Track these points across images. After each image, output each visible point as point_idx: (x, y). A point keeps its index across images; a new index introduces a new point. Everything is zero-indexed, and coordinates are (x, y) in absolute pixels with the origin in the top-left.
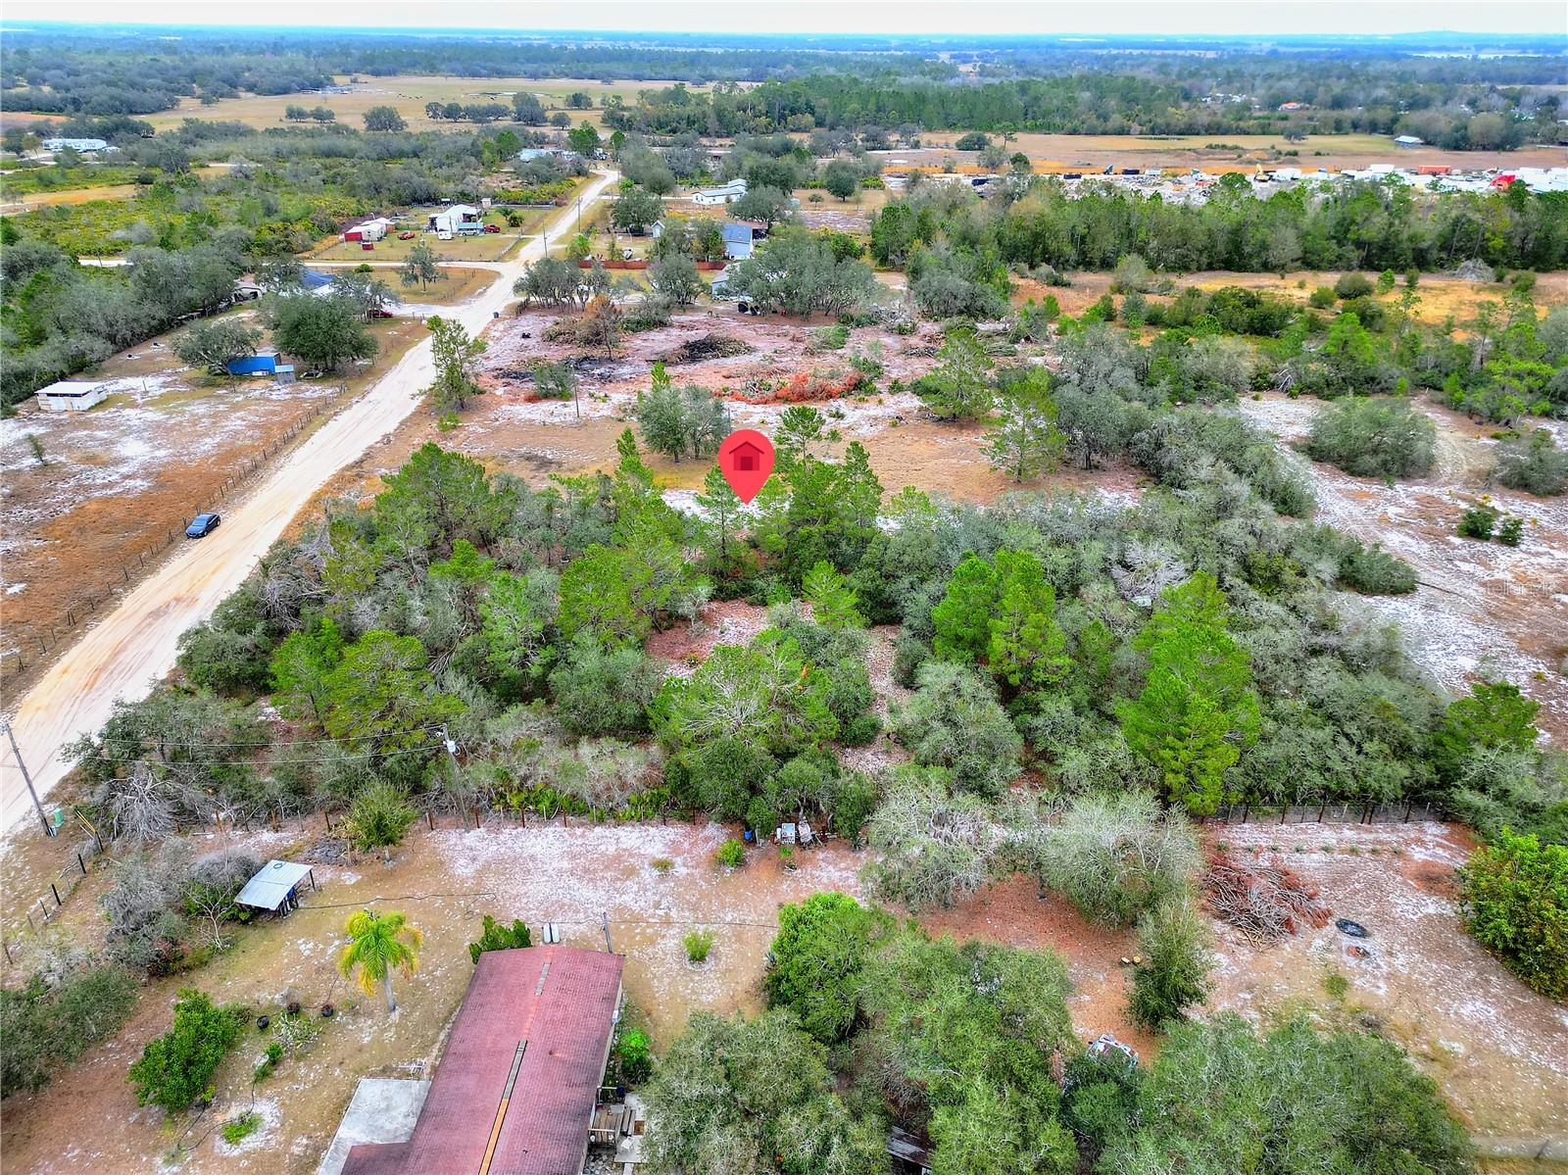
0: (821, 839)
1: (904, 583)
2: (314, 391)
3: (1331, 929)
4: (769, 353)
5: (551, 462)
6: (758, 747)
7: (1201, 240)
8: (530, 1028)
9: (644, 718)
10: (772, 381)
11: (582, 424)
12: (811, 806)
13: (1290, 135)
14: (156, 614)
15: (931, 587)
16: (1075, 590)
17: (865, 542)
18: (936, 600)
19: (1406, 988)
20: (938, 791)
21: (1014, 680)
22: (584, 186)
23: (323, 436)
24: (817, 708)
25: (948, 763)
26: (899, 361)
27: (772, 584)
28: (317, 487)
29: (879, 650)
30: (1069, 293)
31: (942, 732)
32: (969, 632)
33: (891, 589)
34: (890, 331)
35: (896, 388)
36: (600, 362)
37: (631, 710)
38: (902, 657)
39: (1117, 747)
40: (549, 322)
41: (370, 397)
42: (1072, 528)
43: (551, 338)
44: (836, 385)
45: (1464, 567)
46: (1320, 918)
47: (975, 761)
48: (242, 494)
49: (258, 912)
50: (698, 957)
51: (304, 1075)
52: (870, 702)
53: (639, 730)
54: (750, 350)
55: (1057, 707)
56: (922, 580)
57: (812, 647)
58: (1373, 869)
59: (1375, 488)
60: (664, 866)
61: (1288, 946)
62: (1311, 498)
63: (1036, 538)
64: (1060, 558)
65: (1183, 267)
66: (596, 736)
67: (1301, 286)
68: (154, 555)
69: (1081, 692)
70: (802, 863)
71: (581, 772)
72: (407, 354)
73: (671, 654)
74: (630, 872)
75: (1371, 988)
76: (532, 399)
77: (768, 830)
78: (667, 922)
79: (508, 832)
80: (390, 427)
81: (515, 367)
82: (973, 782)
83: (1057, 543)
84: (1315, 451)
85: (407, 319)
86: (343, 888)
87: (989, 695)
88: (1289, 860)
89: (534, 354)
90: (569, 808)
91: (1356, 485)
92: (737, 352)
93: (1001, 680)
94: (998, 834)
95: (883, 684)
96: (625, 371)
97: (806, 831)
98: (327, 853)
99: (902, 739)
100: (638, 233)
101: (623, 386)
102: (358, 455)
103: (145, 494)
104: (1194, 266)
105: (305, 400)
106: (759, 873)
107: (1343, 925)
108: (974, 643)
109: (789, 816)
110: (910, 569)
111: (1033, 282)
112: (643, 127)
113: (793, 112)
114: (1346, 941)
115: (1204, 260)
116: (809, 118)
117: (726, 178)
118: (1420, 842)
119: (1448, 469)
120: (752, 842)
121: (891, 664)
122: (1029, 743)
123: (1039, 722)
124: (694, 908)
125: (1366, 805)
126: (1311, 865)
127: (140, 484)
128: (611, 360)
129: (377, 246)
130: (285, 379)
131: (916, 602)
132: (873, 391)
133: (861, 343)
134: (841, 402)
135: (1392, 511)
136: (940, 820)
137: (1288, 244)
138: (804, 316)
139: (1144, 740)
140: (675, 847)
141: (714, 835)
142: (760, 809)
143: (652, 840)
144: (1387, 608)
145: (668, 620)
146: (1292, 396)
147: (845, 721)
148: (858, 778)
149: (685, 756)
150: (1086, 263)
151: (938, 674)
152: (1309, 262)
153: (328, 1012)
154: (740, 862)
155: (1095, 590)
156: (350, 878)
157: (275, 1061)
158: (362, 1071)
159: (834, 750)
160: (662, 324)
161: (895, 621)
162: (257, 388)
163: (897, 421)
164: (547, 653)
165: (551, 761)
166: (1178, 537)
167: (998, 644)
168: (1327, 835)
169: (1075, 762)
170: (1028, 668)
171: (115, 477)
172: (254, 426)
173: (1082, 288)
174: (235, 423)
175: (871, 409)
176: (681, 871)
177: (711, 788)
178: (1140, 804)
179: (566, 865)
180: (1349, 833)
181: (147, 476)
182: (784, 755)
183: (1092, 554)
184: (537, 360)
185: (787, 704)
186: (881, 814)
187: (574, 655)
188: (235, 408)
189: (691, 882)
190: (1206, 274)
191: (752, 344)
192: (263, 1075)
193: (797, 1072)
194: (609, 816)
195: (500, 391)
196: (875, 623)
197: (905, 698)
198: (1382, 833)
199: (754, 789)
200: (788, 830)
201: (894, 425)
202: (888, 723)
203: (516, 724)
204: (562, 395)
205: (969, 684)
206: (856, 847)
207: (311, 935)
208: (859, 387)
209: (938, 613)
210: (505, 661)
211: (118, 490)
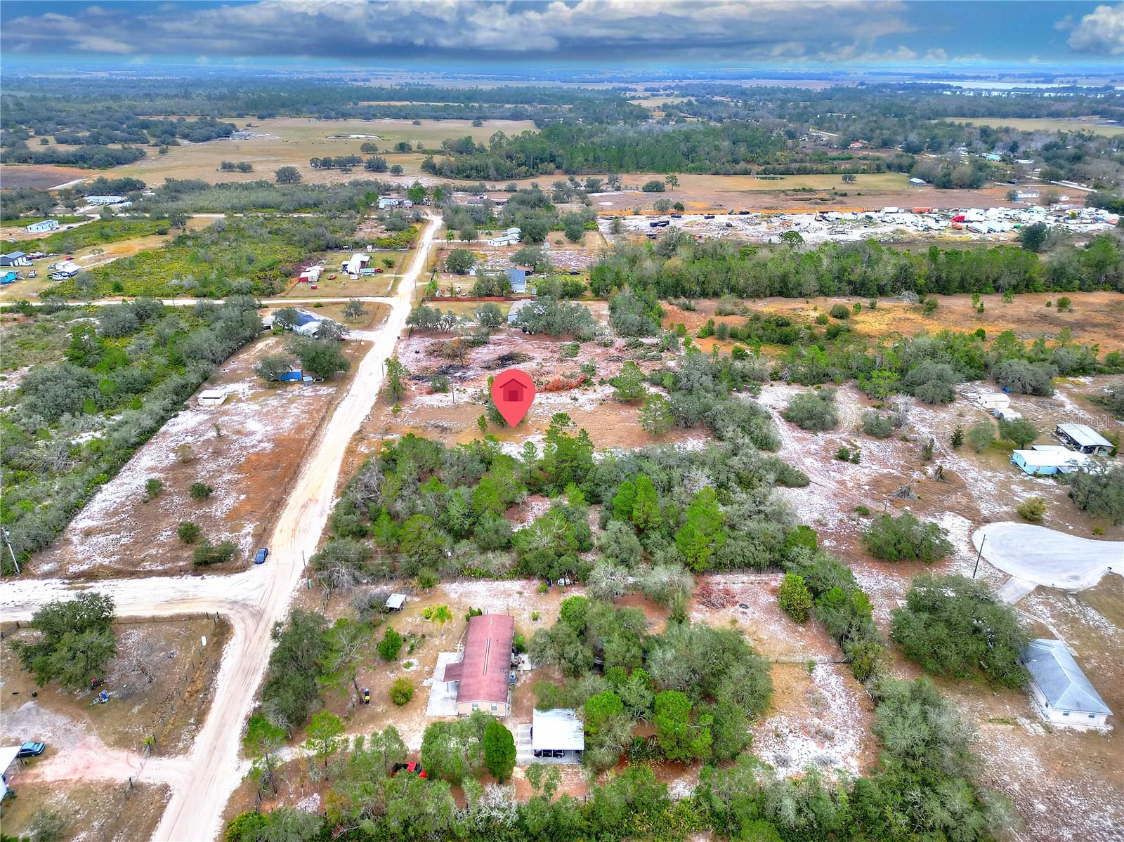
0: (572, 584)
1: (603, 488)
2: (325, 390)
3: (737, 606)
4: (540, 361)
5: (446, 429)
6: (552, 553)
7: (766, 282)
8: (490, 635)
9: (509, 542)
10: (543, 379)
11: (457, 407)
12: (570, 572)
13: (848, 175)
14: (304, 506)
15: (613, 490)
16: (669, 490)
17: (587, 470)
18: (614, 495)
19: (755, 622)
20: (611, 565)
21: (642, 526)
22: (422, 230)
23: (338, 415)
24: (571, 539)
25: (617, 557)
26: (604, 364)
27: (549, 488)
28: (346, 445)
29: (593, 515)
30: (694, 315)
31: (614, 546)
32: (626, 509)
33: (598, 490)
34: (600, 345)
35: (602, 383)
36: (457, 368)
37: (504, 541)
38: (602, 518)
39: (673, 550)
40: (428, 341)
41: (351, 393)
42: (672, 462)
43: (430, 353)
44: (574, 382)
45: (833, 474)
46: (735, 603)
47: (626, 556)
48: (314, 449)
49: (391, 609)
50: (535, 619)
51: (423, 652)
52: (590, 535)
53: (507, 547)
54: (531, 359)
55: (655, 536)
56: (610, 487)
57: (568, 516)
58: (757, 588)
59: (809, 436)
60: (521, 593)
61: (722, 612)
62: (780, 442)
63: (656, 467)
64: (664, 477)
65: (756, 295)
66: (494, 550)
67: (815, 309)
68: (291, 479)
69: (664, 531)
70: (567, 591)
71: (490, 562)
72: (361, 364)
73: (513, 518)
74: (509, 595)
75: (744, 622)
76: (430, 393)
77: (556, 580)
78: (524, 610)
79: (466, 584)
80: (368, 411)
81: (417, 373)
82: (626, 563)
83: (664, 468)
84: (788, 417)
85: (353, 341)
86: (415, 603)
87: (632, 532)
88: (730, 586)
89: (424, 364)
90: (486, 575)
91: (800, 434)
92: (524, 361)
93: (637, 526)
94: (631, 580)
95: (595, 528)
96: (470, 373)
97: (568, 581)
98: (409, 592)
99: (601, 549)
100: (461, 273)
101: (473, 384)
102: (357, 428)
103: (273, 451)
104: (762, 295)
105: (321, 396)
106: (553, 595)
107: (741, 606)
108: (628, 512)
109: (562, 575)
110: (605, 482)
111: (676, 308)
112: (448, 173)
113: (542, 161)
114: (741, 609)
115: (768, 292)
116: (552, 166)
117: (506, 226)
118: (776, 580)
119: (846, 425)
120: (550, 585)
121: (598, 520)
122: (645, 549)
123: (648, 542)
124: (533, 605)
125: (758, 568)
126: (736, 588)
127: (268, 446)
128: (463, 367)
129: (320, 285)
130: (308, 384)
131: (607, 497)
132: (592, 384)
133: (586, 355)
134: (576, 391)
135: (813, 447)
136: (612, 574)
137: (811, 282)
138: (557, 337)
139: (681, 547)
140: (523, 587)
141: (536, 583)
142: (554, 573)
143: (517, 585)
144: (795, 492)
145: (511, 504)
146: (789, 384)
147: (580, 541)
148: (586, 562)
149: (526, 556)
150: (704, 295)
151: (614, 525)
152: (824, 292)
153: (423, 636)
154: (546, 591)
155: (676, 489)
156: (417, 599)
157: (412, 648)
158: (439, 651)
159: (577, 553)
160: (485, 343)
161: (599, 502)
162: (296, 390)
163: (602, 402)
164: (471, 520)
165: (477, 561)
166: (713, 466)
167: (635, 513)
168: (745, 578)
169: (659, 554)
170: (646, 521)
171: (254, 442)
172: (304, 412)
173: (702, 311)
174: (294, 410)
175: (591, 395)
176: (526, 594)
177: (536, 566)
178: (677, 568)
179: (488, 593)
180: (752, 578)
181: (269, 441)
182: (560, 555)
183: (676, 474)
184: (426, 368)
185: (559, 537)
186: (592, 573)
187: (483, 521)
188: (291, 401)
189: (530, 598)
190: (769, 299)
191: (531, 354)
192: (410, 652)
193: (569, 636)
194: (500, 578)
195: (413, 388)
196: (592, 503)
197: (603, 534)
198: (764, 577)
199: (550, 567)
200: (562, 581)
201: (601, 404)
202: (596, 543)
203: (464, 546)
204: (443, 389)
205: (625, 528)
206: (585, 586)
207: (410, 616)
208: (585, 383)
209: (615, 501)
210: (456, 523)
211: (259, 449)
